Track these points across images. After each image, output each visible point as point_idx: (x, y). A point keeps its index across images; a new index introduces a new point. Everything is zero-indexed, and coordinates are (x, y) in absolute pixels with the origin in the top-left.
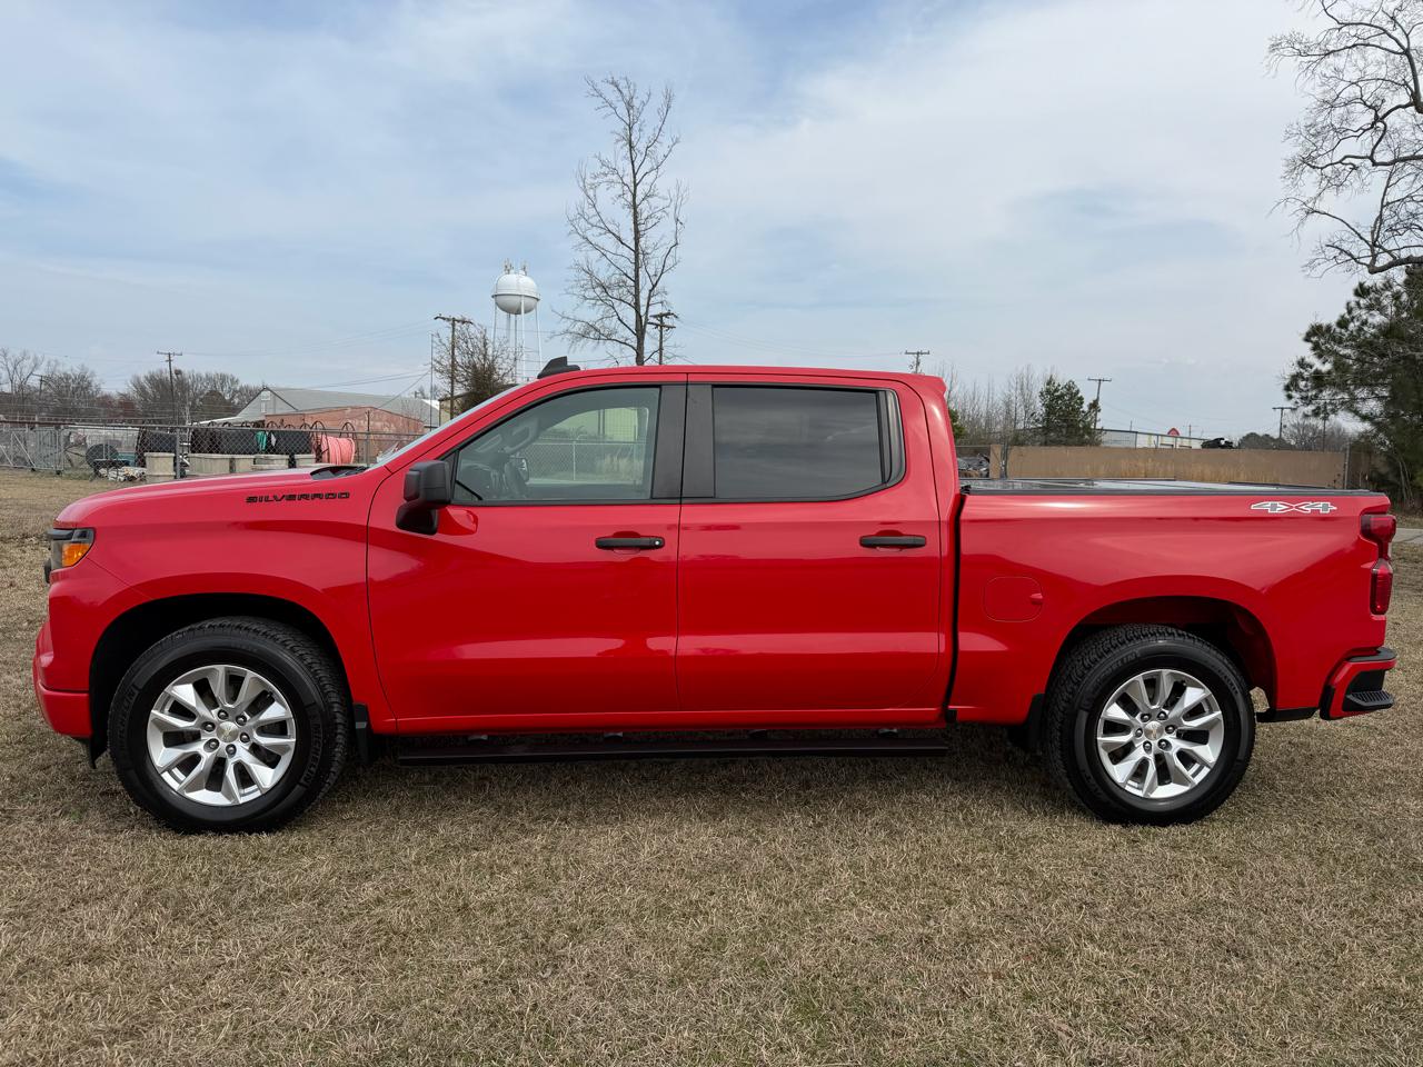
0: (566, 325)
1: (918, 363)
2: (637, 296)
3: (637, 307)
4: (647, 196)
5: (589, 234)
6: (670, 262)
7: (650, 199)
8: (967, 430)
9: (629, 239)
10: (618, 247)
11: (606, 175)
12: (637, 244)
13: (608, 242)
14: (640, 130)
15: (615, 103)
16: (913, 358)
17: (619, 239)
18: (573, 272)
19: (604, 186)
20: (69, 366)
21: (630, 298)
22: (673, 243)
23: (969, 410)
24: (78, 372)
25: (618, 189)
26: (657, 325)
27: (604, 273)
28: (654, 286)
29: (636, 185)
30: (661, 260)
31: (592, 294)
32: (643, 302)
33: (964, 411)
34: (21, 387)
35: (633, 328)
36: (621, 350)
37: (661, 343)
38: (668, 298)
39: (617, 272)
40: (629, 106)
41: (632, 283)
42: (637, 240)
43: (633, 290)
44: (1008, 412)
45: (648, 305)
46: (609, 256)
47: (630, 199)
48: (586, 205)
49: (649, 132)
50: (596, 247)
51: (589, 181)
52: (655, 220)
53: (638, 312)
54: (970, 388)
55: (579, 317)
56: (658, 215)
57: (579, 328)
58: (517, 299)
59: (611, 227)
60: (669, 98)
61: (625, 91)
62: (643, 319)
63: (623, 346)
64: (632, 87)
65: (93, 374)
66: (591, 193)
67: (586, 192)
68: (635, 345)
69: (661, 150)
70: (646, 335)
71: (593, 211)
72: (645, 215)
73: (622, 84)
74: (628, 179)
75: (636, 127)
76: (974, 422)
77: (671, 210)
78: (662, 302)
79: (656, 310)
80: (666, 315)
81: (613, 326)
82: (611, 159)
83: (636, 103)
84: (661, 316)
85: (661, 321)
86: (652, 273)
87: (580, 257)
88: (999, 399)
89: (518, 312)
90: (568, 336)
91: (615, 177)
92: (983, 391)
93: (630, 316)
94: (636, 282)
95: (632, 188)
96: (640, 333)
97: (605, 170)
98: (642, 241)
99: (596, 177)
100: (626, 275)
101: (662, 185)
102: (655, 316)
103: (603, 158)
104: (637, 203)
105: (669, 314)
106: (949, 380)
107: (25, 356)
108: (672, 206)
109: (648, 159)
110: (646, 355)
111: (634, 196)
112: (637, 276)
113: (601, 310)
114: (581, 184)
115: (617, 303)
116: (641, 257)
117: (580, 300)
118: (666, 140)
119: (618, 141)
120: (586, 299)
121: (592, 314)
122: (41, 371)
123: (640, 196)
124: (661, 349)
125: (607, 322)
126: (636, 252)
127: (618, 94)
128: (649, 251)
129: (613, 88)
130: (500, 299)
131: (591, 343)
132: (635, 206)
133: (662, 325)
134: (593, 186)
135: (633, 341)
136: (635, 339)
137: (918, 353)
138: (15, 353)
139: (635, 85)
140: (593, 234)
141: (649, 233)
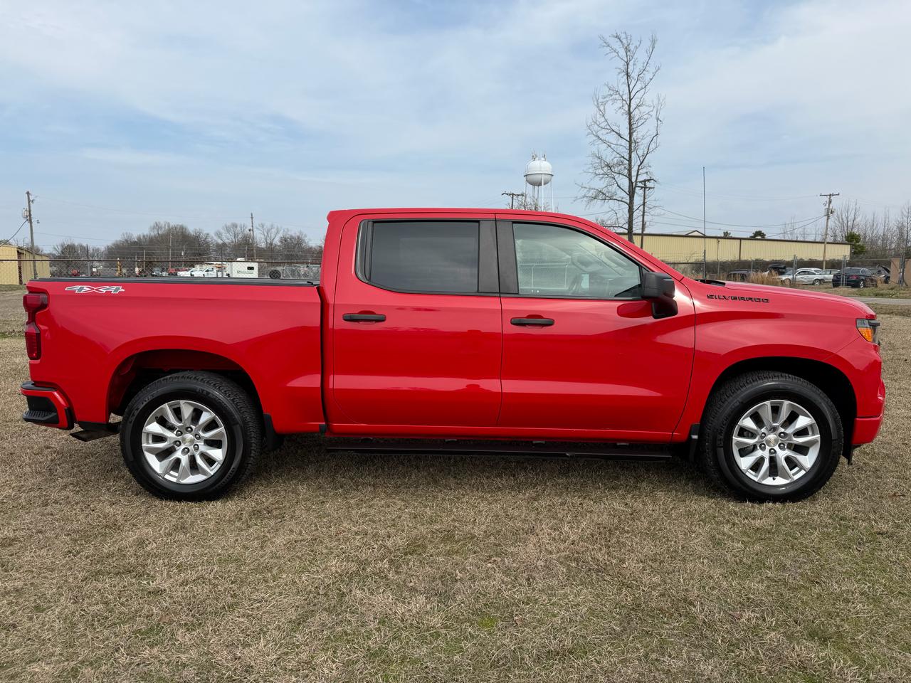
0: (584, 192)
1: (830, 202)
2: (630, 170)
3: (630, 177)
4: (638, 106)
5: (599, 134)
6: (653, 146)
7: (640, 108)
8: (868, 248)
9: (626, 133)
10: (618, 140)
11: (611, 95)
12: (630, 137)
13: (612, 138)
14: (634, 65)
15: (618, 50)
16: (827, 199)
17: (619, 135)
18: (591, 159)
19: (610, 102)
20: (294, 232)
21: (626, 172)
22: (655, 134)
23: (869, 233)
24: (298, 234)
25: (619, 104)
26: (642, 187)
27: (610, 157)
28: (641, 164)
29: (630, 100)
30: (646, 145)
31: (601, 172)
32: (634, 173)
33: (865, 234)
34: (271, 244)
35: (627, 190)
36: (619, 205)
37: (644, 199)
38: (651, 170)
39: (618, 155)
40: (627, 50)
41: (627, 162)
42: (631, 134)
43: (627, 167)
44: (901, 234)
45: (637, 175)
46: (612, 146)
47: (627, 109)
48: (598, 116)
49: (640, 66)
50: (604, 141)
51: (600, 100)
52: (643, 121)
53: (630, 180)
54: (870, 217)
55: (592, 186)
56: (646, 117)
57: (592, 193)
58: (540, 176)
59: (614, 128)
60: (654, 42)
61: (624, 41)
62: (634, 184)
63: (620, 203)
64: (629, 38)
65: (306, 236)
66: (602, 108)
67: (598, 107)
68: (628, 202)
69: (648, 76)
70: (636, 194)
71: (603, 119)
72: (636, 119)
73: (623, 36)
74: (626, 97)
75: (631, 63)
76: (873, 242)
77: (654, 114)
78: (647, 173)
79: (641, 178)
80: (648, 180)
81: (613, 190)
82: (615, 85)
83: (632, 47)
84: (645, 181)
85: (645, 184)
86: (640, 154)
87: (594, 149)
88: (893, 225)
89: (540, 184)
90: (585, 199)
91: (617, 96)
92: (880, 219)
93: (625, 183)
94: (630, 161)
95: (628, 102)
96: (631, 194)
97: (612, 92)
98: (635, 134)
99: (605, 98)
100: (623, 157)
101: (648, 98)
102: (641, 182)
103: (610, 85)
104: (631, 110)
105: (651, 180)
106: (853, 212)
107: (272, 227)
108: (655, 111)
109: (639, 82)
110: (635, 208)
111: (629, 106)
112: (630, 157)
113: (606, 180)
114: (596, 104)
115: (617, 176)
116: (633, 145)
117: (594, 175)
118: (651, 69)
119: (619, 73)
120: (597, 175)
121: (600, 184)
122: (281, 235)
123: (633, 106)
124: (644, 203)
125: (610, 188)
126: (630, 142)
127: (619, 43)
128: (639, 140)
129: (617, 40)
130: (529, 177)
131: (599, 202)
132: (630, 113)
133: (645, 187)
134: (604, 104)
135: (627, 199)
136: (628, 197)
137: (830, 195)
138: (268, 225)
139: (631, 36)
140: (602, 133)
141: (639, 129)
